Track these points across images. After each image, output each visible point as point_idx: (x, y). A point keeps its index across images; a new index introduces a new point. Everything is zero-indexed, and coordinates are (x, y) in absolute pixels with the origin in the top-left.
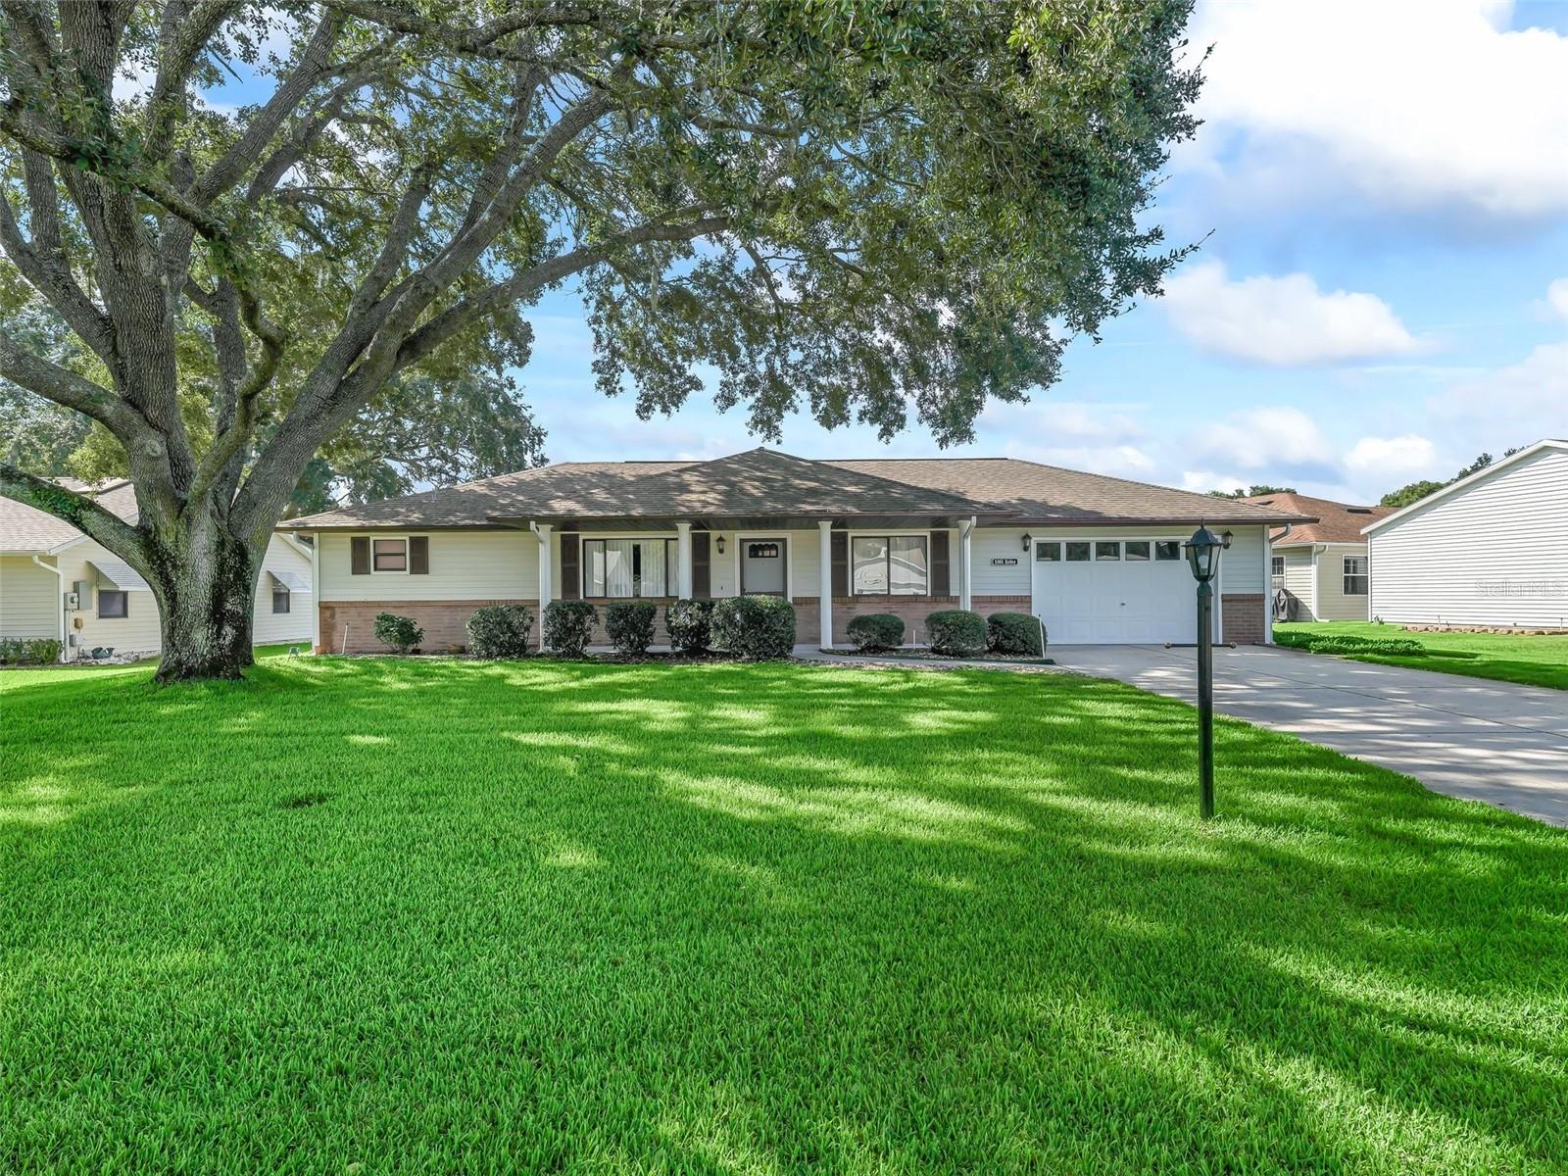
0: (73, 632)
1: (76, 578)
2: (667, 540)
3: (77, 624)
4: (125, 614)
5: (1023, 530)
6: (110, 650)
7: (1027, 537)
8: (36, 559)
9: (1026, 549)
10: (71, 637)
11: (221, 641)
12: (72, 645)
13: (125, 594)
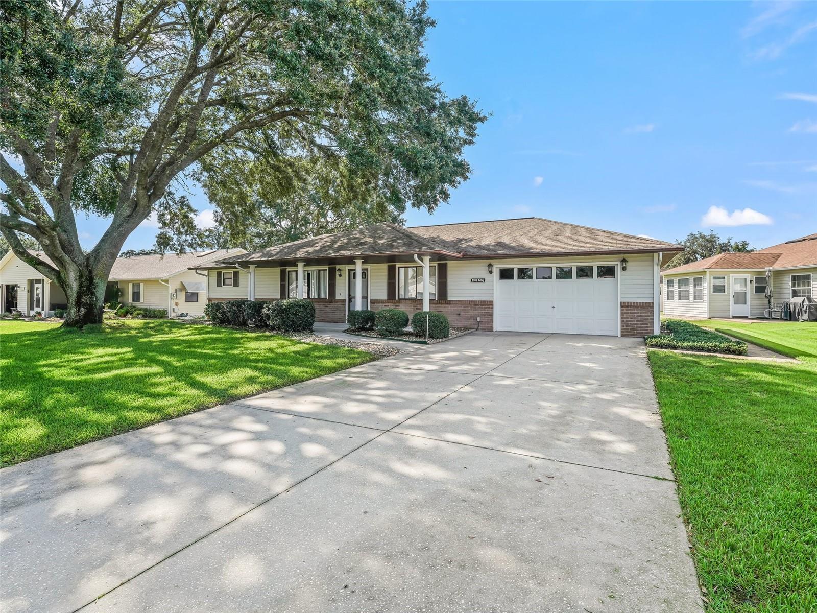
0: (175, 307)
1: (176, 288)
2: (319, 270)
3: (177, 304)
4: (197, 301)
5: (488, 261)
6: (187, 314)
7: (490, 265)
8: (160, 281)
9: (491, 272)
10: (174, 309)
11: (80, 313)
12: (174, 311)
13: (197, 293)
